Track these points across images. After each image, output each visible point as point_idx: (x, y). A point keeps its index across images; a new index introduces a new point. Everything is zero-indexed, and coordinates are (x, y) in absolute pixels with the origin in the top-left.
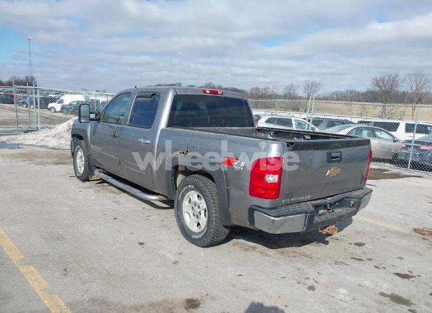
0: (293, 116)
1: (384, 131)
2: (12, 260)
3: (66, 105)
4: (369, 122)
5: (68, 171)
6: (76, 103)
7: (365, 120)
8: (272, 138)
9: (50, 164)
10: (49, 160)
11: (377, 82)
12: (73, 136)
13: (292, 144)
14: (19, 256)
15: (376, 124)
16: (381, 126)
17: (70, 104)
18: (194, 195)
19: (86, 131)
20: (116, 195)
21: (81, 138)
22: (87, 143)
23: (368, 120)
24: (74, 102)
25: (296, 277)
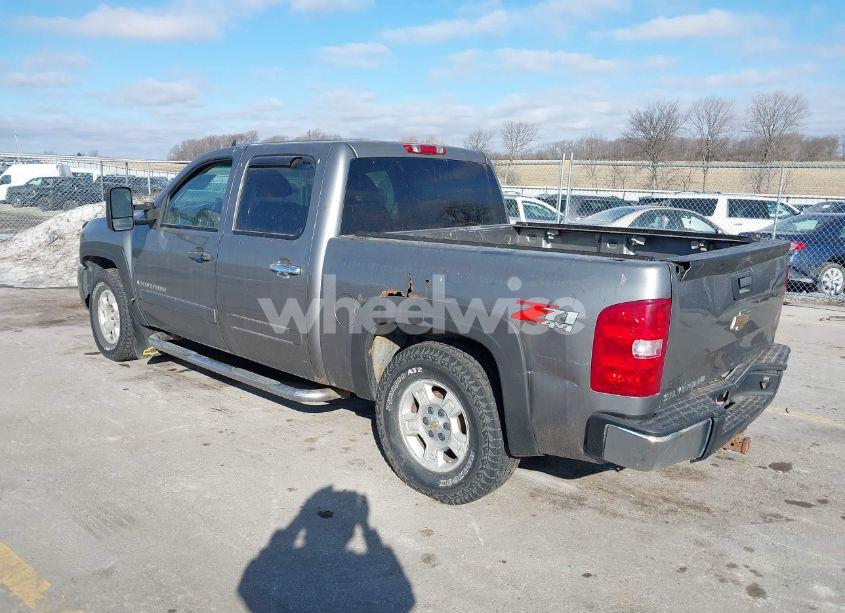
0: (518, 194)
1: (697, 217)
2: (21, 600)
3: (19, 187)
4: (662, 200)
5: (77, 340)
6: (40, 181)
7: (655, 196)
8: (632, 253)
9: (28, 325)
10: (25, 316)
11: (640, 123)
12: (85, 259)
13: (686, 265)
14: (38, 585)
15: (676, 203)
16: (690, 208)
17: (28, 185)
18: (424, 389)
19: (120, 250)
20: (212, 393)
21: (106, 264)
22: (124, 275)
23: (660, 196)
24: (37, 179)
25: (709, 566)
